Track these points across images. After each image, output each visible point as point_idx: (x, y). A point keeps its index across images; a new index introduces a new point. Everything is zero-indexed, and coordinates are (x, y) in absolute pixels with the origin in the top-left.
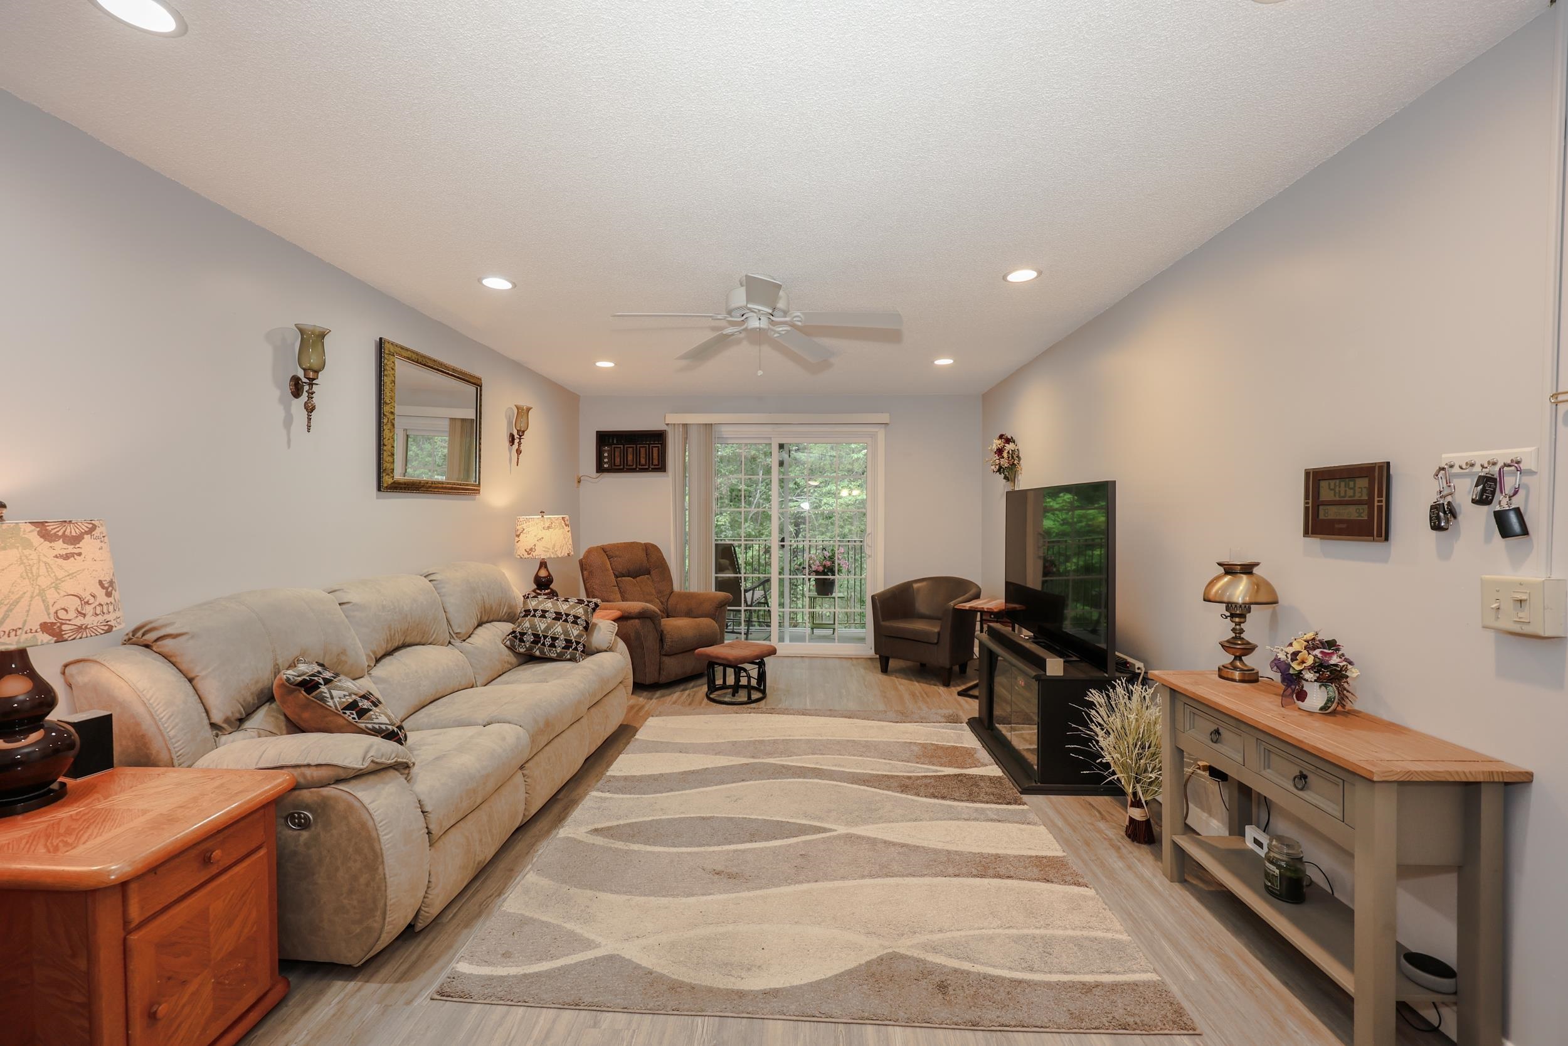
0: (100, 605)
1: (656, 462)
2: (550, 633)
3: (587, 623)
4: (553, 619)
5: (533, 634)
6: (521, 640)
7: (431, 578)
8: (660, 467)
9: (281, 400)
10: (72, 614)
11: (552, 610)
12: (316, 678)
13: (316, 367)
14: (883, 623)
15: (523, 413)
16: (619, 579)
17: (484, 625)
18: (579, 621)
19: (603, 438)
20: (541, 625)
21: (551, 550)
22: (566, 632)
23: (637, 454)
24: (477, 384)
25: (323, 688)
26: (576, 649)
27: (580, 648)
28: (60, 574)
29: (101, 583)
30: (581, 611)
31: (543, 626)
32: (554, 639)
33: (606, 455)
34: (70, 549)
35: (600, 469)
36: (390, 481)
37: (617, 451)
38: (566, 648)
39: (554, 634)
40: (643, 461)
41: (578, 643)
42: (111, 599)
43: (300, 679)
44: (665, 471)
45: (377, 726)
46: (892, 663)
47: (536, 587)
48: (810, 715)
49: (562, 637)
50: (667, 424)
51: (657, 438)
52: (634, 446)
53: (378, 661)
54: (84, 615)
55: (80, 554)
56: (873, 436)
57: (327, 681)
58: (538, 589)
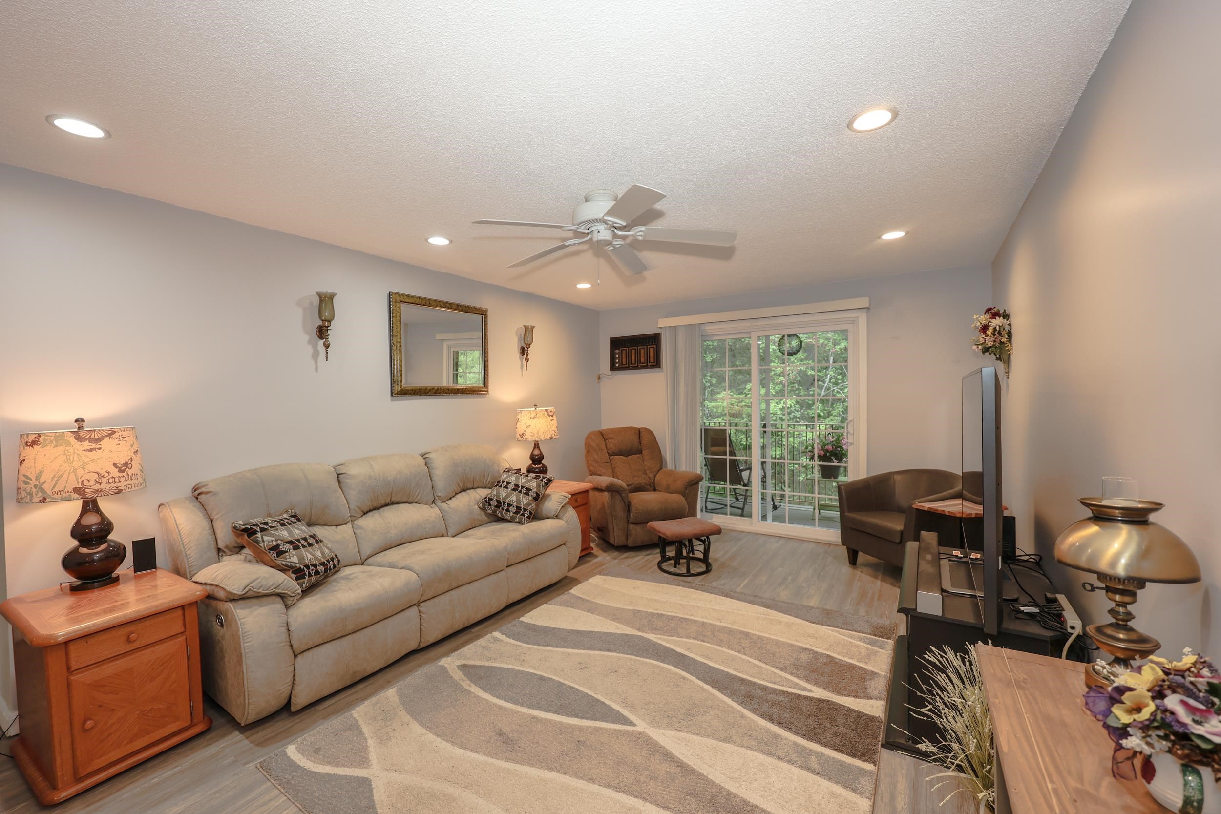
0: (113, 477)
1: (652, 360)
2: (507, 501)
3: (538, 495)
4: (512, 490)
5: (497, 500)
6: (490, 505)
7: (424, 457)
8: (656, 364)
9: (310, 342)
10: (92, 483)
11: (514, 483)
12: (255, 527)
13: (328, 318)
14: (847, 514)
15: (528, 331)
16: (612, 457)
17: (468, 491)
18: (530, 493)
19: (616, 343)
20: (503, 493)
21: (536, 435)
22: (518, 501)
23: (638, 354)
24: (483, 314)
25: (259, 535)
26: (523, 515)
27: (527, 514)
28: (86, 460)
29: (115, 465)
30: (534, 484)
31: (504, 495)
32: (510, 505)
33: (617, 356)
34: (94, 446)
35: (613, 368)
36: (399, 389)
37: (624, 352)
38: (517, 513)
39: (510, 501)
40: (642, 360)
41: (525, 510)
42: (125, 474)
43: (243, 527)
44: (660, 367)
45: (289, 564)
46: (862, 557)
47: (531, 462)
48: (731, 598)
49: (515, 504)
50: (661, 328)
51: (654, 340)
52: (636, 348)
53: (365, 514)
54: (100, 484)
55: (100, 449)
56: (854, 321)
57: (262, 530)
58: (533, 464)
